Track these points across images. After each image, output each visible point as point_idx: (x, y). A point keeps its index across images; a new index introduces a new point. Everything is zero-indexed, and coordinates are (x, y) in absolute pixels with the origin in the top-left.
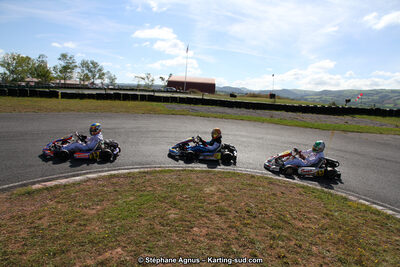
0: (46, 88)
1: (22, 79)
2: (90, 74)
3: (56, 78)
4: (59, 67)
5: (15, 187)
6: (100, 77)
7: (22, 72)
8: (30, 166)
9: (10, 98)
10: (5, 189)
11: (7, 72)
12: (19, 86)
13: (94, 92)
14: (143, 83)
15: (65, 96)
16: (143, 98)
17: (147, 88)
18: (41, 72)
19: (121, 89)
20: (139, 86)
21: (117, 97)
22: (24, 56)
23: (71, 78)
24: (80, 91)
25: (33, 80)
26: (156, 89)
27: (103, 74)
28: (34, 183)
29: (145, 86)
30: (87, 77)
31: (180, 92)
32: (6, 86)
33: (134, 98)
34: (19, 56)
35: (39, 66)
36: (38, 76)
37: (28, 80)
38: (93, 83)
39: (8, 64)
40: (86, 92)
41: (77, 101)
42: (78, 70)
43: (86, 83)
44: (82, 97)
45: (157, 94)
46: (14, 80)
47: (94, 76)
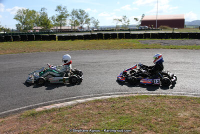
0: (48, 33)
1: (31, 28)
2: (79, 20)
3: (54, 25)
4: (56, 17)
5: (24, 109)
6: (87, 22)
7: (30, 22)
9: (22, 42)
10: (17, 112)
11: (20, 23)
12: (28, 33)
13: (82, 34)
14: (120, 24)
15: (60, 38)
16: (121, 36)
17: (124, 28)
18: (44, 21)
19: (103, 31)
20: (117, 27)
21: (100, 37)
23: (64, 24)
24: (72, 34)
25: (38, 28)
26: (131, 28)
27: (89, 20)
28: (37, 107)
29: (123, 26)
30: (77, 23)
31: (152, 29)
32: (20, 34)
33: (114, 36)
34: (27, 10)
35: (42, 17)
36: (42, 24)
37: (34, 28)
38: (81, 27)
39: (21, 17)
40: (76, 34)
41: (70, 42)
42: (70, 18)
43: (77, 28)
44: (73, 38)
45: (132, 33)
46: (25, 29)
47: (82, 22)
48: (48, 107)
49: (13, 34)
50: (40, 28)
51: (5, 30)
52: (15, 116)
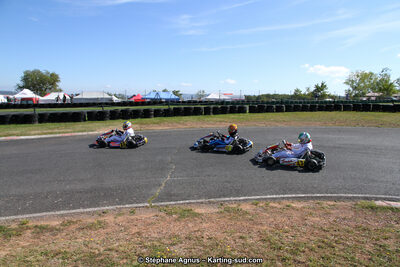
0: (388, 102)
5: (359, 198)
7: (364, 87)
8: (373, 181)
11: (351, 89)
18: (385, 87)
22: (367, 72)
25: (372, 95)
28: (377, 199)
32: (351, 102)
34: (362, 73)
35: (382, 80)
36: (380, 90)
37: (369, 94)
39: (353, 81)
46: (356, 95)
48: (393, 204)
49: (342, 102)
50: (376, 94)
51: (332, 97)
52: (349, 203)
